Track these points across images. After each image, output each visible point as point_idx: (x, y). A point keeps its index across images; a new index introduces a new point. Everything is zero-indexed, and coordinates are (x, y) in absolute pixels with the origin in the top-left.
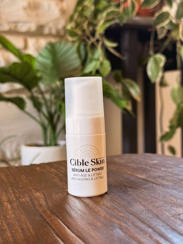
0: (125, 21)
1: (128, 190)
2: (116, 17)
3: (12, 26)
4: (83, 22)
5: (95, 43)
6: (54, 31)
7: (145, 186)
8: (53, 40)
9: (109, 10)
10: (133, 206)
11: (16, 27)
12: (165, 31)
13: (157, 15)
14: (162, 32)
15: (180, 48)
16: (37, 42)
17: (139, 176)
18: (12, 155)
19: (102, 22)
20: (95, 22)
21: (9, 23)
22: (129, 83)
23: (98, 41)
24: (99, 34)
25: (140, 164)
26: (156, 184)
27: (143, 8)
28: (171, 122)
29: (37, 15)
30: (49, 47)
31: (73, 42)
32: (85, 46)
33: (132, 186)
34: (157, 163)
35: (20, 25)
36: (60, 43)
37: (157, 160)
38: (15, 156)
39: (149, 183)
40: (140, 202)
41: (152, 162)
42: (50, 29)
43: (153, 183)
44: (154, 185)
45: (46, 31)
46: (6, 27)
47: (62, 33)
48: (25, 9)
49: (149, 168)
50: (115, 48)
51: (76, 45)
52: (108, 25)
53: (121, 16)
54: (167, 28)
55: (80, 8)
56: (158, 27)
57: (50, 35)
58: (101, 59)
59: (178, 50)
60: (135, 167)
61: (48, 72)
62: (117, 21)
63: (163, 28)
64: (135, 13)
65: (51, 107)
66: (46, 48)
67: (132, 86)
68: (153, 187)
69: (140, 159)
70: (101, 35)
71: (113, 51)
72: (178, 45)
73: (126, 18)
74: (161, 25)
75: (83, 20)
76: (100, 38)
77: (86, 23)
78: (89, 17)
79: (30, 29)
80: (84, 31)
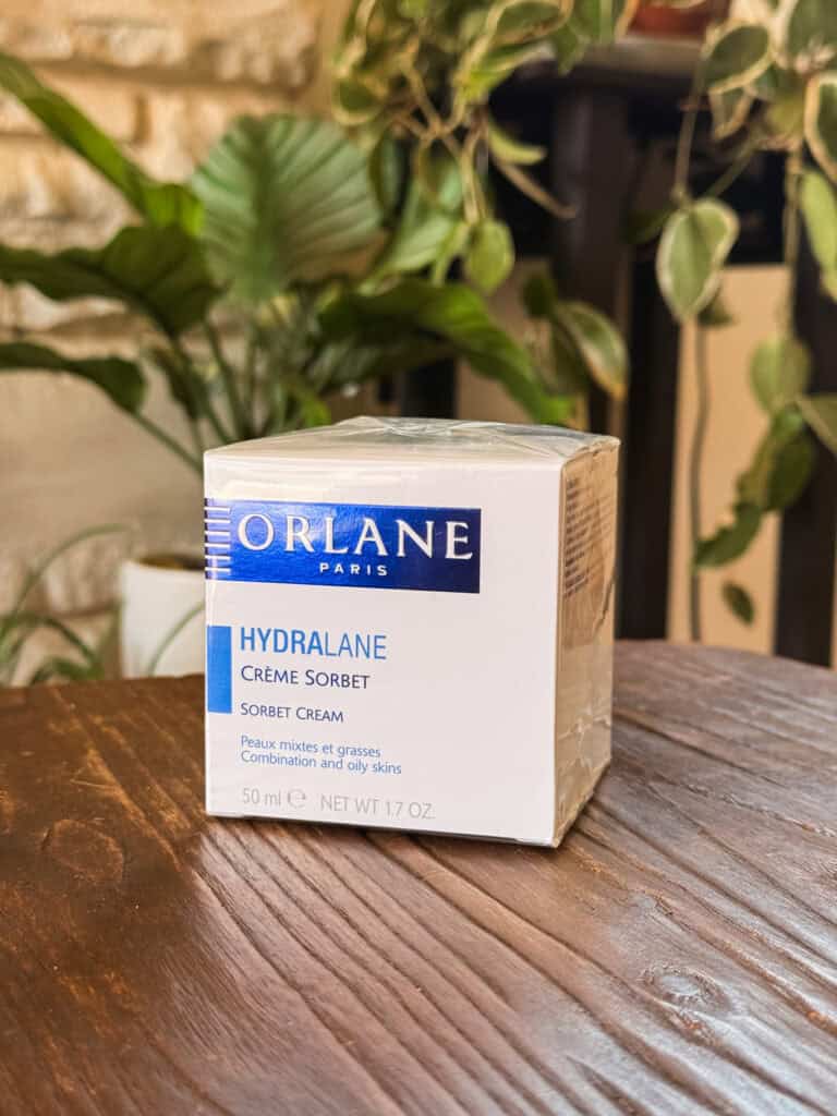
0: (578, 55)
1: (650, 788)
2: (541, 33)
3: (87, 41)
4: (402, 43)
5: (451, 144)
6: (262, 69)
7: (708, 776)
8: (258, 108)
10: (688, 843)
11: (102, 42)
12: (742, 107)
13: (714, 36)
14: (729, 113)
15: (800, 180)
16: (189, 112)
17: (678, 736)
18: (72, 594)
19: (480, 49)
20: (448, 46)
21: (75, 24)
22: (578, 317)
23: (461, 134)
24: (468, 106)
25: (667, 685)
26: (744, 770)
27: (658, 3)
28: (742, 485)
30: (240, 139)
31: (352, 132)
32: (406, 146)
33: (661, 773)
34: (728, 684)
35: (118, 35)
36: (290, 121)
37: (725, 674)
38: (85, 598)
39: (719, 764)
40: (703, 832)
41: (708, 680)
42: (248, 58)
43: (732, 765)
44: (738, 774)
45: (230, 67)
46: (60, 45)
47: (297, 77)
49: (702, 704)
50: (531, 170)
51: (367, 143)
52: (505, 67)
53: (566, 28)
54: (752, 92)
56: (717, 93)
57: (246, 83)
58: (472, 213)
59: (791, 189)
60: (654, 697)
61: (238, 250)
62: (544, 52)
63: (739, 92)
64: (624, 21)
65: (249, 405)
66: (227, 140)
67: (592, 331)
68: (733, 778)
69: (661, 664)
70: (477, 111)
71: (520, 180)
72: (794, 167)
73: (584, 39)
74: (732, 84)
75: (397, 32)
76: (468, 122)
77: (412, 49)
78: (424, 22)
79: (161, 52)
80: (400, 83)
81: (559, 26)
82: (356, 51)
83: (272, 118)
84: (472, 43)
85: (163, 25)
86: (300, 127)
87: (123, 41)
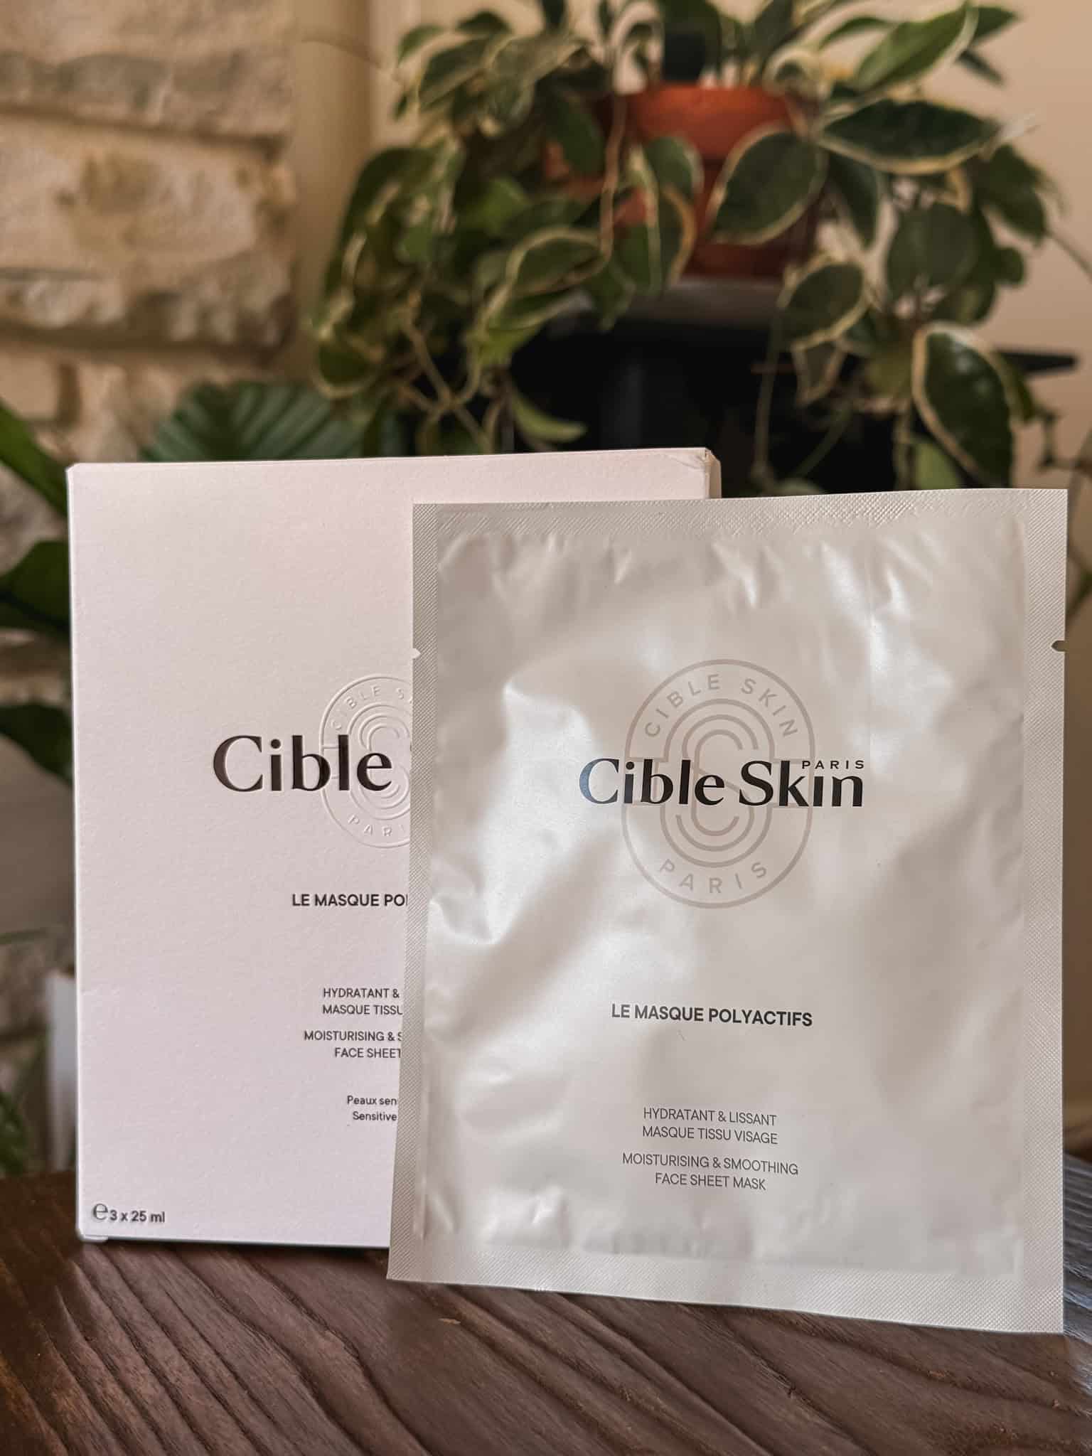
0: (623, 307)
2: (573, 278)
4: (401, 296)
5: (466, 419)
6: (224, 326)
8: (219, 375)
9: (540, 239)
11: (15, 298)
12: (833, 366)
13: (793, 279)
14: (817, 375)
15: (911, 454)
16: (131, 382)
19: (498, 301)
20: (460, 297)
23: (479, 406)
24: (484, 371)
27: (721, 239)
29: (130, 238)
30: (196, 414)
31: (340, 407)
32: (410, 420)
35: (35, 290)
36: (262, 390)
42: (204, 315)
45: (184, 326)
47: (271, 336)
48: (65, 200)
51: (360, 419)
52: (533, 322)
53: (606, 274)
54: (845, 347)
55: (376, 214)
56: (800, 349)
57: (204, 345)
59: (900, 462)
62: (579, 303)
63: (829, 347)
64: (679, 264)
66: (180, 417)
70: (497, 376)
72: (903, 436)
73: (630, 286)
74: (819, 338)
75: (394, 281)
76: (488, 390)
77: (414, 299)
78: (428, 266)
79: (91, 309)
80: (400, 344)
81: (597, 270)
82: (342, 306)
83: (238, 388)
84: (490, 291)
85: (95, 276)
86: (275, 400)
87: (42, 298)
